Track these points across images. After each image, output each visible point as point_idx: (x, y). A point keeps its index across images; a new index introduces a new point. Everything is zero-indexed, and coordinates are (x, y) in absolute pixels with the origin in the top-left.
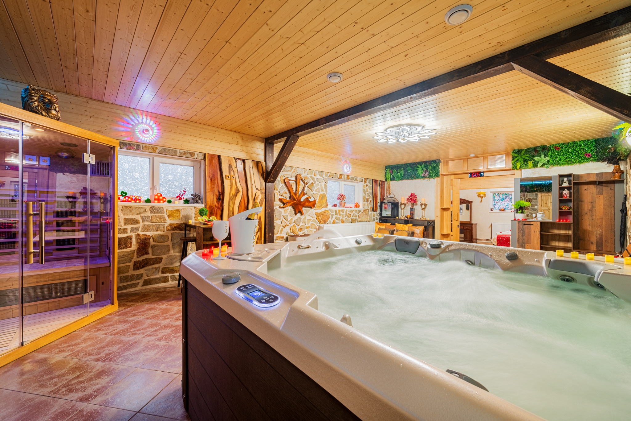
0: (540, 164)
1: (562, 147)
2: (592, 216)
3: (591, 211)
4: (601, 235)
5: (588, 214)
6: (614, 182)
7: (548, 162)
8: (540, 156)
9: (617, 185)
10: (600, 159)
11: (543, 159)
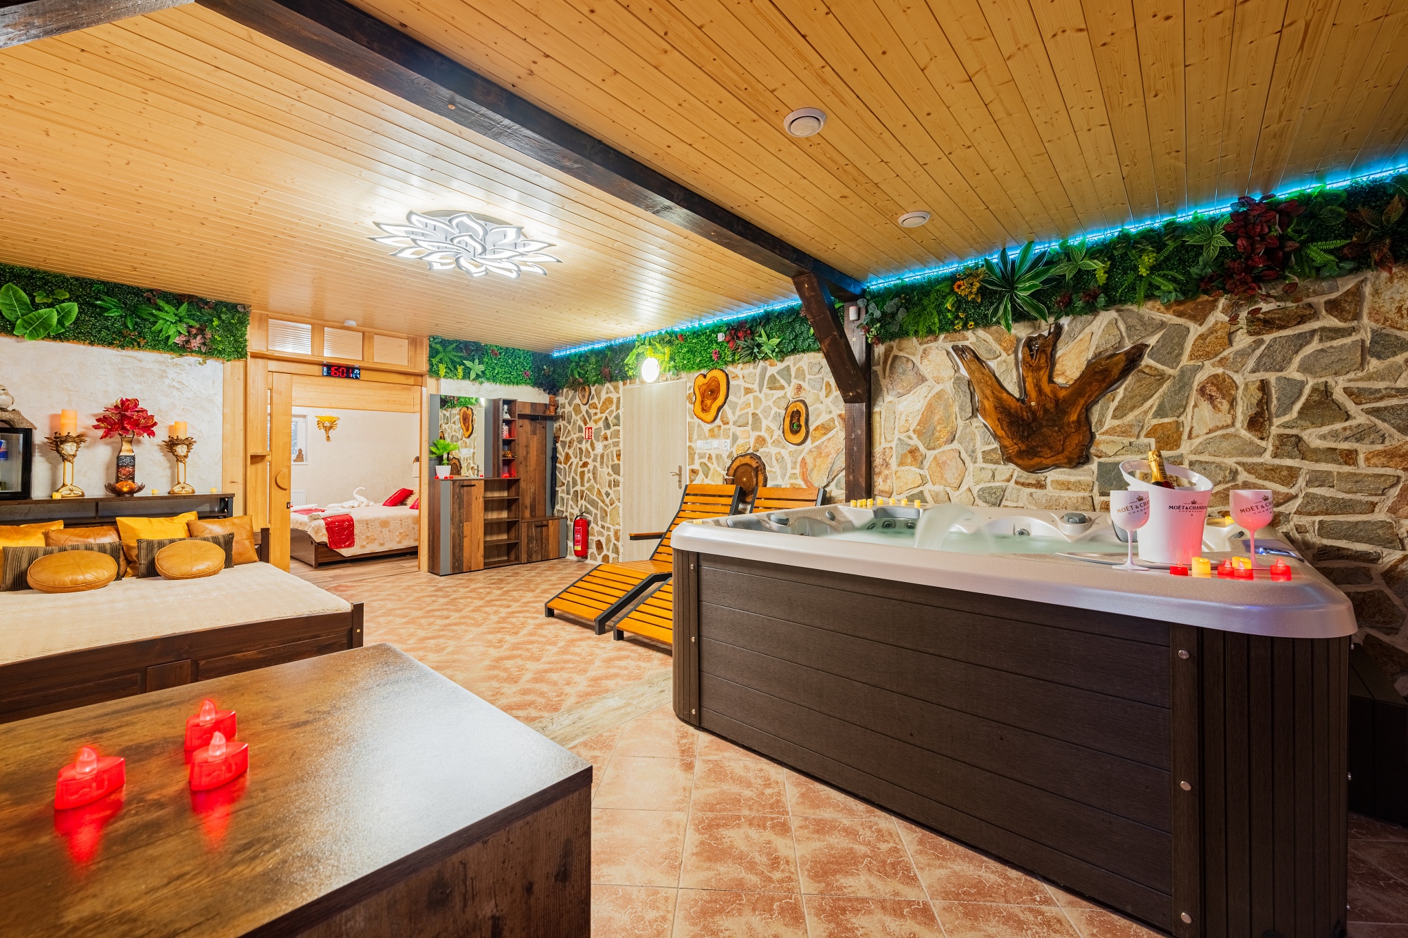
0: (473, 375)
1: (500, 354)
2: (526, 466)
3: (526, 458)
4: (534, 494)
5: (523, 463)
6: (546, 418)
7: (483, 372)
8: (473, 361)
9: (548, 423)
10: (537, 384)
11: (477, 368)
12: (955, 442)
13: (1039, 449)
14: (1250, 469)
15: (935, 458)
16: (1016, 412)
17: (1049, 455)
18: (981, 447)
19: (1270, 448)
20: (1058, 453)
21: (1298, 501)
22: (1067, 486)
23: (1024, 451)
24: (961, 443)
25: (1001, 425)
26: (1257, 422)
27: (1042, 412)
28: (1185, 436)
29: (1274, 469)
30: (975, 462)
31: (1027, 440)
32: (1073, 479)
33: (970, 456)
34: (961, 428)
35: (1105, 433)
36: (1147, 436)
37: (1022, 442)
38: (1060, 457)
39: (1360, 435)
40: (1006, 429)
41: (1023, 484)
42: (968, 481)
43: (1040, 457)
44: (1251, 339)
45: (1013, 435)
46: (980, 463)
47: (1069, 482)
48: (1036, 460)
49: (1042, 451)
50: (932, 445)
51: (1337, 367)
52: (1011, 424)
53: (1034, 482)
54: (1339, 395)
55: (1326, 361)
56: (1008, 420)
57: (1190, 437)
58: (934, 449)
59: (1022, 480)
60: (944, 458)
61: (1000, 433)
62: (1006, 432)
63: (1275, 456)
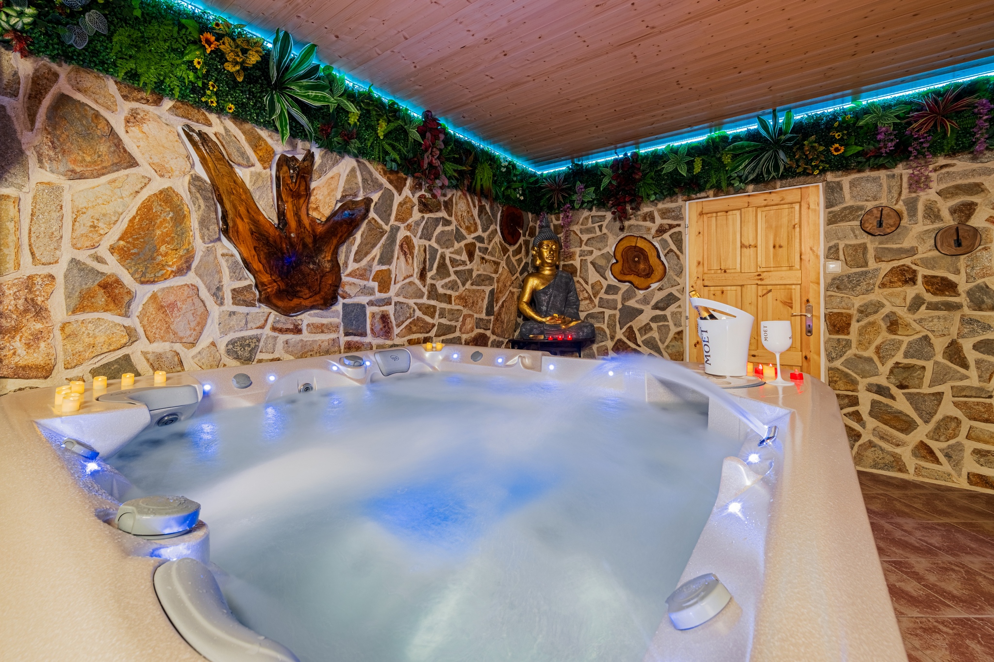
12: (191, 274)
13: (298, 289)
14: (420, 307)
15: (154, 297)
16: (275, 242)
17: (308, 296)
18: (229, 284)
19: (426, 293)
20: (316, 294)
21: (436, 328)
22: (321, 329)
23: (284, 290)
24: (200, 276)
25: (258, 255)
26: (422, 276)
27: (301, 247)
28: (393, 282)
29: (429, 307)
30: (222, 304)
31: (287, 278)
32: (325, 321)
33: (214, 295)
34: (201, 253)
35: (348, 275)
36: (373, 280)
37: (282, 279)
38: (317, 297)
39: (453, 286)
40: (264, 261)
41: (281, 331)
42: (212, 332)
43: (299, 297)
44: (420, 215)
45: (271, 269)
46: (229, 305)
47: (323, 325)
48: (296, 301)
49: (301, 291)
50: (149, 276)
51: (447, 243)
52: (269, 256)
53: (291, 327)
54: (448, 261)
55: (445, 239)
56: (266, 251)
57: (395, 283)
58: (153, 282)
59: (279, 326)
60: (172, 298)
61: (257, 265)
62: (263, 266)
63: (428, 298)
